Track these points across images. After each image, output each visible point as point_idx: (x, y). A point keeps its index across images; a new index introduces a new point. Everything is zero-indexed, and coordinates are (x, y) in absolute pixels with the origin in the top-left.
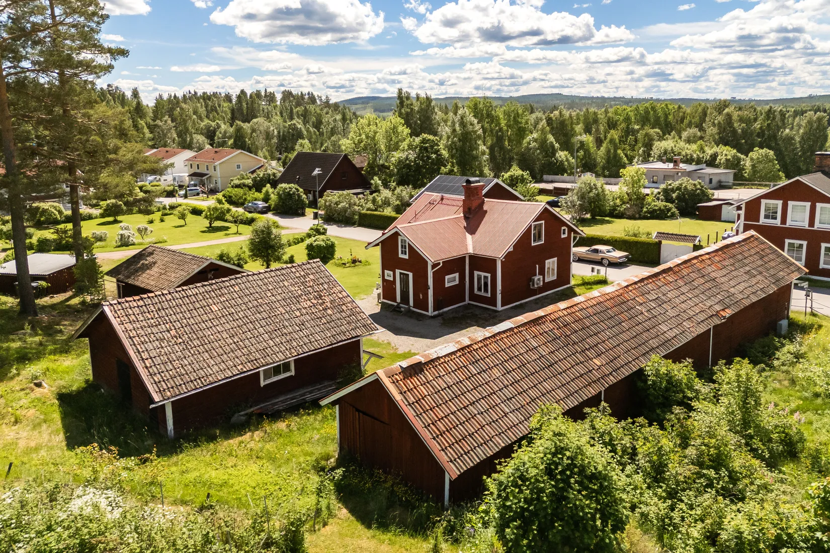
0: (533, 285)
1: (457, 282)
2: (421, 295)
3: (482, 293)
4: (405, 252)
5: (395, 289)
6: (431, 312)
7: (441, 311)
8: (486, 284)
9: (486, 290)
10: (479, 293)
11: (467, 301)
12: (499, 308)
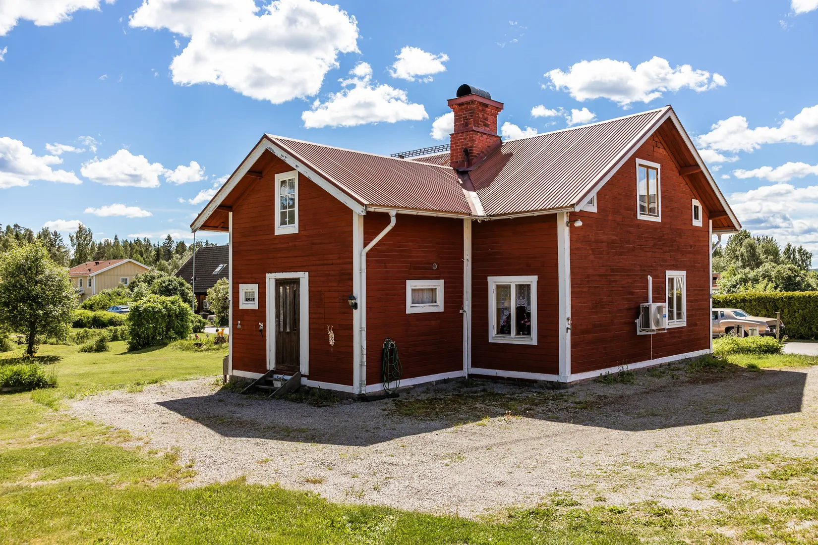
0: (646, 324)
1: (439, 307)
2: (331, 335)
3: (513, 338)
4: (292, 215)
5: (263, 332)
6: (359, 384)
7: (392, 385)
8: (523, 313)
9: (524, 329)
10: (503, 340)
11: (467, 369)
12: (566, 374)
